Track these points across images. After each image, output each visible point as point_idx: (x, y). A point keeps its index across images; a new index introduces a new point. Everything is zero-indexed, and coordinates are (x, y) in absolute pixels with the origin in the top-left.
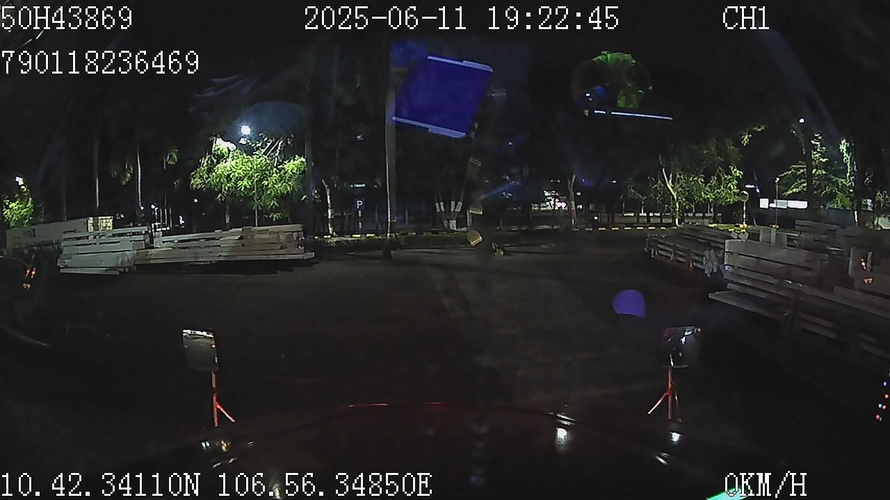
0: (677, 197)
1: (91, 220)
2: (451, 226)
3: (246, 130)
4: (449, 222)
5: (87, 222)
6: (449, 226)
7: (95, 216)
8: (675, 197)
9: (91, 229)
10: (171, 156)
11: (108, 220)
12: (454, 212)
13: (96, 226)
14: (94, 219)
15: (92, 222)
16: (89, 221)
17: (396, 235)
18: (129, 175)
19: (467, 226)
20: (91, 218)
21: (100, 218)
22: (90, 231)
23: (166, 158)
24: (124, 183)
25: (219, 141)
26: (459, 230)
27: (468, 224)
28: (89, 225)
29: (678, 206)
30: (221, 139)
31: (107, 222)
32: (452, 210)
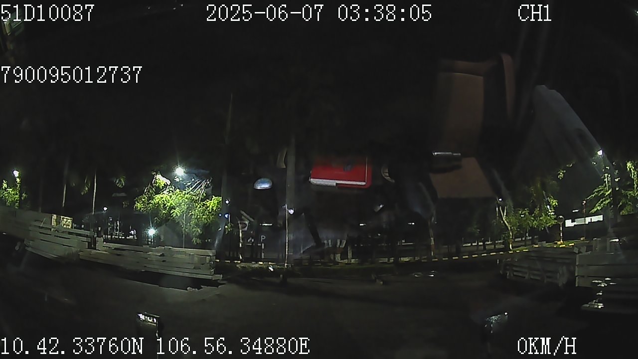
0: (511, 227)
1: (55, 217)
2: (336, 258)
3: (180, 172)
4: (335, 256)
5: (52, 218)
6: (335, 258)
7: (59, 214)
8: (509, 228)
9: (54, 223)
10: (121, 181)
11: (69, 221)
12: (339, 246)
13: (58, 222)
14: (57, 216)
15: (55, 218)
16: (53, 217)
17: (292, 266)
18: (87, 189)
19: (348, 259)
20: (55, 216)
21: (62, 217)
22: (53, 224)
23: (116, 181)
24: (83, 193)
25: (159, 176)
26: (342, 261)
27: (349, 257)
28: (53, 220)
29: (511, 234)
30: (160, 175)
31: (67, 222)
32: (338, 246)
